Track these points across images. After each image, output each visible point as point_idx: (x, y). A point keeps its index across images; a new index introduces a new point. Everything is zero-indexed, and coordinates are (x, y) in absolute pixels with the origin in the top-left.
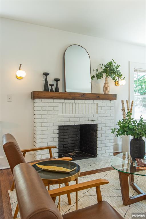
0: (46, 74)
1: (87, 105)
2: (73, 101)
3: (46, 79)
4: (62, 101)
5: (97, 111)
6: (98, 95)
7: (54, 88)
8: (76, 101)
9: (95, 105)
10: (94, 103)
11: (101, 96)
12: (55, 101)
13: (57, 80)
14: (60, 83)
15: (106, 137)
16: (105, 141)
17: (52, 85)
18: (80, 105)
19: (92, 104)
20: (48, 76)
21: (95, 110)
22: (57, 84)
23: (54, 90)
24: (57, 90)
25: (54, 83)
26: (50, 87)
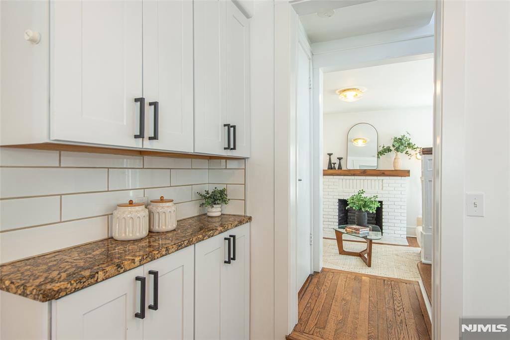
0: (330, 155)
1: (369, 181)
2: (353, 177)
3: (330, 158)
4: (342, 177)
5: (382, 188)
6: (383, 172)
7: (337, 166)
8: (356, 177)
9: (380, 181)
10: (375, 180)
11: (386, 173)
12: (335, 177)
13: (340, 159)
14: (342, 162)
15: (395, 216)
16: (394, 221)
17: (334, 164)
18: (362, 181)
19: (372, 181)
20: (331, 156)
21: (381, 187)
22: (340, 162)
23: (337, 168)
24: (340, 167)
25: (337, 162)
26: (333, 165)
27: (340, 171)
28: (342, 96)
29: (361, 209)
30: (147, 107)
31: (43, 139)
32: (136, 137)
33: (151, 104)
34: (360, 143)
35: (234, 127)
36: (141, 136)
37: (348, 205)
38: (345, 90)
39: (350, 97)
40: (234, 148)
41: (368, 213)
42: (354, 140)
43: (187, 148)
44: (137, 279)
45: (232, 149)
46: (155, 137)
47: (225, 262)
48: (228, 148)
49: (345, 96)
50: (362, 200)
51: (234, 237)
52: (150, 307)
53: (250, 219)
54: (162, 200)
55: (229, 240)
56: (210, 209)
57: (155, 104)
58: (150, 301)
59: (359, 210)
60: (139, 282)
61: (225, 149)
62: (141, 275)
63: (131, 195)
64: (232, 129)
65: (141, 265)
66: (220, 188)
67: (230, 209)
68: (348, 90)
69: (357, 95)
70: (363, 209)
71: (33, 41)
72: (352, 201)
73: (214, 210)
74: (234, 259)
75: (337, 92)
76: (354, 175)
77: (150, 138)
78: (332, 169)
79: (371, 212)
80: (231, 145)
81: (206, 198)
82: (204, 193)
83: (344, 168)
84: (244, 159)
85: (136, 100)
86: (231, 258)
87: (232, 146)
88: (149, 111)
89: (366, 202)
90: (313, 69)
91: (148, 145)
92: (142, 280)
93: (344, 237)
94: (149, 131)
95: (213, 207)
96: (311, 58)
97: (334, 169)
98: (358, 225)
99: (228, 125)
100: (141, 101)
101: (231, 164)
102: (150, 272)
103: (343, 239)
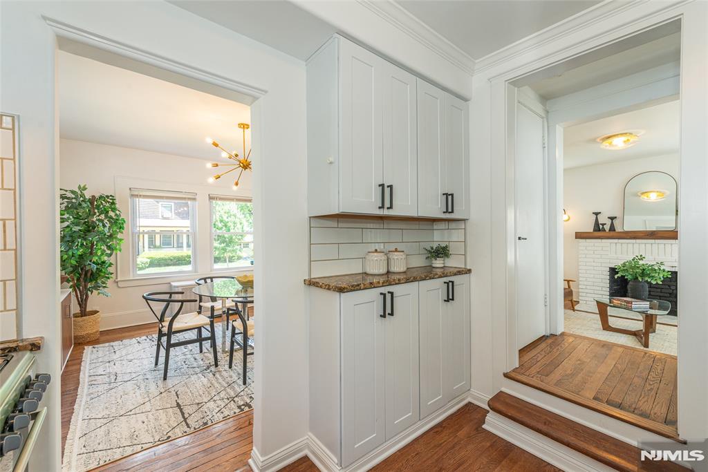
0: (597, 214)
2: (633, 241)
3: (597, 218)
4: (616, 241)
7: (607, 228)
8: (638, 241)
12: (603, 240)
13: (612, 219)
14: (617, 223)
17: (603, 225)
18: (649, 246)
20: (599, 216)
22: (612, 223)
23: (607, 230)
24: (612, 228)
25: (609, 222)
26: (601, 226)
27: (612, 233)
28: (606, 143)
29: (637, 278)
30: (386, 188)
31: (336, 212)
32: (380, 208)
33: (388, 187)
34: (653, 197)
35: (452, 195)
36: (382, 207)
37: (617, 273)
38: (609, 137)
39: (619, 143)
40: (452, 212)
41: (650, 283)
42: (643, 193)
43: (412, 213)
44: (381, 294)
45: (450, 212)
46: (391, 207)
47: (445, 301)
48: (447, 212)
49: (611, 144)
50: (638, 267)
51: (453, 282)
52: (389, 314)
53: (469, 271)
54: (396, 250)
55: (448, 283)
56: (434, 262)
57: (391, 187)
58: (388, 310)
59: (634, 279)
60: (382, 296)
61: (444, 212)
62: (384, 292)
63: (377, 247)
64: (450, 197)
65: (383, 286)
66: (443, 245)
67: (453, 262)
68: (614, 136)
69: (628, 140)
70: (640, 279)
71: (331, 163)
72: (622, 268)
73: (438, 262)
74: (453, 299)
75: (598, 140)
76: (635, 238)
77: (388, 208)
78: (599, 230)
79: (654, 282)
80: (449, 208)
81: (430, 252)
82: (430, 249)
83: (618, 229)
84: (464, 220)
85: (380, 186)
86: (449, 298)
87: (450, 210)
88: (387, 191)
89: (644, 270)
90: (548, 127)
91: (386, 212)
92: (384, 295)
93: (610, 311)
94: (387, 204)
95: (436, 259)
96: (544, 115)
97: (602, 230)
98: (632, 298)
99: (447, 195)
100: (382, 186)
101: (453, 225)
102: (389, 292)
103: (609, 314)
